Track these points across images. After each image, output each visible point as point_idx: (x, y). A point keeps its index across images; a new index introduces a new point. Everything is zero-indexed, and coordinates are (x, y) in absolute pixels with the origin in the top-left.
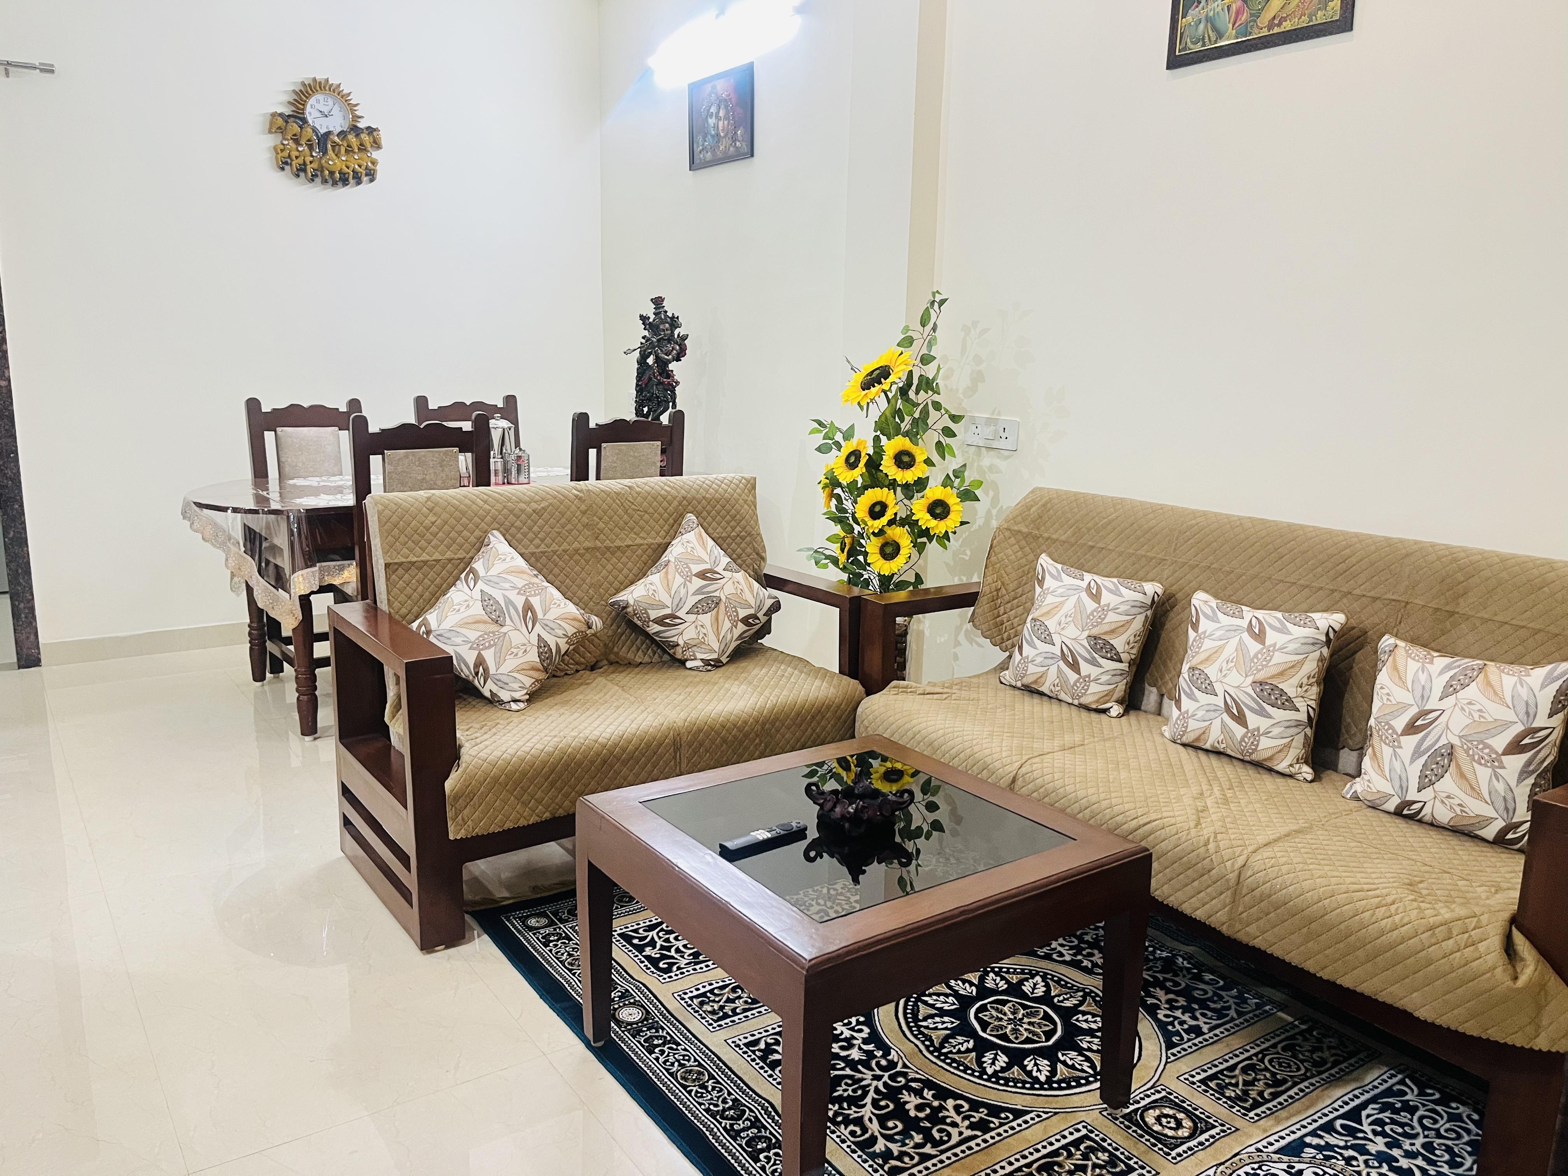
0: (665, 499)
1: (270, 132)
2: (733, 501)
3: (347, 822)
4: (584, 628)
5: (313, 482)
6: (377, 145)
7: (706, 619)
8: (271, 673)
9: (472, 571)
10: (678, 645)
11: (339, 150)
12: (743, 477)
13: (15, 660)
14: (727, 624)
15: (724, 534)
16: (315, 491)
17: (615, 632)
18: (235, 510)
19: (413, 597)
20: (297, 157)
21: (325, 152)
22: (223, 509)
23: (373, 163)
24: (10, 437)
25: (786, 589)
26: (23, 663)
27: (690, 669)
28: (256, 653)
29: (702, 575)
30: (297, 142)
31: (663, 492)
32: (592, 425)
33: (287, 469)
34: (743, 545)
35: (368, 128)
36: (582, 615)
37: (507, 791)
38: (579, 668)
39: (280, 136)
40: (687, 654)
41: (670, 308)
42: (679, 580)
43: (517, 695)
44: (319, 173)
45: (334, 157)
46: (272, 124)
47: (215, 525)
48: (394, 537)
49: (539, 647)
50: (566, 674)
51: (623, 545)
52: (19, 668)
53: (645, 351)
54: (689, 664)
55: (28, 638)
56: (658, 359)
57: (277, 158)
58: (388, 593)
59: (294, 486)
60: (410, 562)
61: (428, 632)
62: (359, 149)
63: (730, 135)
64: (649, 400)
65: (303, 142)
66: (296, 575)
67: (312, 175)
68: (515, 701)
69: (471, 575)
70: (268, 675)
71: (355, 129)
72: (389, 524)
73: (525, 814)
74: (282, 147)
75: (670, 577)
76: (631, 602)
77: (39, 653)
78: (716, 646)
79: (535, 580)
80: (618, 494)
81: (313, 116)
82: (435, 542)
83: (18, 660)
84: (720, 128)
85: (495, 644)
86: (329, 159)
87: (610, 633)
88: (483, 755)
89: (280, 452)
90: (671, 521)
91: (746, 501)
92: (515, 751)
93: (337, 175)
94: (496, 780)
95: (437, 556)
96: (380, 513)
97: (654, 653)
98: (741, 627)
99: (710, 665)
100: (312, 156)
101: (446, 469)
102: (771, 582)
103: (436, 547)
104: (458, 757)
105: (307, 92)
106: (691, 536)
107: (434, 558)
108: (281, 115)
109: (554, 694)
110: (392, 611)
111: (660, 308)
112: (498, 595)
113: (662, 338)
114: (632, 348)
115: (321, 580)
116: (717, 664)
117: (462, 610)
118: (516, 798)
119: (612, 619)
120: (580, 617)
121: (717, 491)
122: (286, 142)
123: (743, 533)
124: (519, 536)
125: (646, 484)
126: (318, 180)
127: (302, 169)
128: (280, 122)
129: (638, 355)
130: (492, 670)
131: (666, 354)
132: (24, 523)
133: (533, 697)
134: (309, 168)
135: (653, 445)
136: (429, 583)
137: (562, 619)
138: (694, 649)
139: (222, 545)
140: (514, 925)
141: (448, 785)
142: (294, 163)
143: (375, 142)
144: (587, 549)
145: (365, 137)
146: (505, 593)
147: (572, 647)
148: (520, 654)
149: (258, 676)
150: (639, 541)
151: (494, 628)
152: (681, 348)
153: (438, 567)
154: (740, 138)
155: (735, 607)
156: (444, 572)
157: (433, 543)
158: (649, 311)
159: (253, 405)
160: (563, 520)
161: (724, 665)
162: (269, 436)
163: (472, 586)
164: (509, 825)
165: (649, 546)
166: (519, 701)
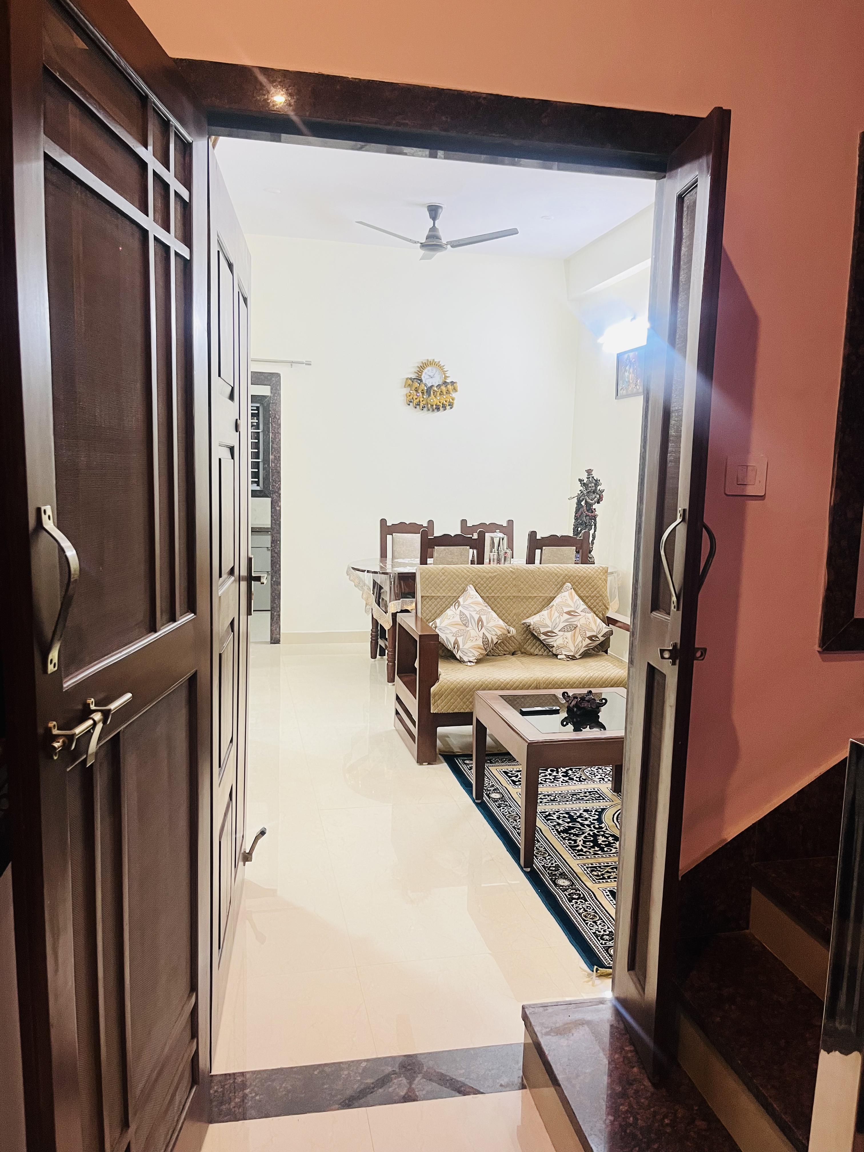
0: (556, 575)
1: (405, 387)
2: (593, 579)
3: (397, 713)
4: (506, 632)
5: (406, 561)
6: (455, 390)
7: (569, 635)
8: (380, 656)
9: (458, 602)
10: (554, 646)
11: (437, 394)
12: (601, 567)
13: (269, 640)
14: (580, 639)
15: (587, 595)
16: (405, 565)
17: (525, 639)
18: (368, 572)
19: (432, 612)
20: (416, 399)
21: (429, 396)
22: (363, 571)
23: (453, 399)
24: (278, 533)
25: (617, 625)
26: (273, 641)
27: (560, 659)
28: (373, 644)
29: (569, 613)
30: (417, 391)
31: (556, 572)
32: (538, 537)
33: (396, 554)
34: (597, 601)
35: (452, 382)
36: (506, 626)
37: (457, 695)
38: (505, 653)
39: (409, 389)
40: (558, 652)
41: (595, 475)
42: (557, 614)
43: (471, 659)
44: (426, 406)
45: (434, 397)
46: (406, 383)
47: (359, 577)
48: (426, 584)
49: (483, 638)
50: (499, 655)
51: (532, 596)
52: (271, 643)
53: (580, 498)
54: (559, 657)
55: (276, 629)
56: (586, 502)
57: (407, 399)
58: (422, 609)
59: (397, 562)
60: (432, 596)
61: (436, 627)
62: (446, 393)
63: (635, 382)
64: (581, 524)
65: (420, 391)
66: (391, 603)
67: (423, 407)
68: (470, 662)
69: (457, 604)
70: (378, 656)
71: (445, 383)
72: (424, 579)
73: (464, 707)
74: (410, 394)
75: (552, 613)
76: (532, 623)
77: (280, 637)
78: (573, 649)
79: (485, 608)
80: (532, 571)
81: (425, 378)
82: (444, 588)
83: (271, 640)
84: (630, 378)
85: (463, 635)
86: (431, 399)
87: (522, 638)
88: (448, 679)
89: (394, 546)
90: (559, 586)
91: (600, 579)
92: (462, 679)
93: (435, 407)
94: (452, 690)
95: (444, 594)
96: (421, 574)
97: (545, 650)
98: (588, 641)
99: (569, 658)
100: (423, 398)
101: (463, 557)
102: (610, 621)
103: (444, 591)
104: (437, 679)
105: (424, 367)
106: (566, 594)
107: (443, 595)
108: (411, 379)
109: (491, 662)
110: (422, 617)
111: (590, 475)
112: (467, 613)
113: (590, 491)
114: (573, 497)
115: (402, 607)
116: (573, 658)
117: (451, 618)
118: (460, 699)
119: (524, 631)
120: (505, 627)
121: (585, 572)
122: (411, 392)
123: (598, 595)
124: (482, 588)
125: (547, 567)
126: (425, 409)
127: (418, 404)
128: (410, 382)
129: (576, 501)
130: (461, 647)
131: (591, 500)
132: (280, 574)
133: (479, 661)
134: (421, 404)
135: (571, 549)
136: (440, 606)
137: (495, 627)
138: (562, 649)
139: (362, 589)
140: (459, 762)
141: (432, 689)
142: (414, 402)
143: (454, 389)
144: (514, 597)
145: (450, 387)
146: (471, 612)
147: (499, 641)
148: (474, 641)
149: (374, 656)
150: (541, 595)
151: (464, 627)
152: (600, 497)
153: (444, 600)
154: (639, 384)
155: (585, 630)
156: (447, 602)
157: (443, 589)
158: (584, 477)
159: (383, 522)
160: (504, 582)
161: (577, 659)
162: (389, 537)
163: (456, 608)
164: (456, 711)
165: (546, 597)
166: (472, 662)
